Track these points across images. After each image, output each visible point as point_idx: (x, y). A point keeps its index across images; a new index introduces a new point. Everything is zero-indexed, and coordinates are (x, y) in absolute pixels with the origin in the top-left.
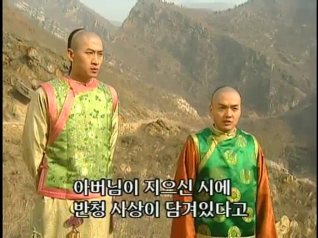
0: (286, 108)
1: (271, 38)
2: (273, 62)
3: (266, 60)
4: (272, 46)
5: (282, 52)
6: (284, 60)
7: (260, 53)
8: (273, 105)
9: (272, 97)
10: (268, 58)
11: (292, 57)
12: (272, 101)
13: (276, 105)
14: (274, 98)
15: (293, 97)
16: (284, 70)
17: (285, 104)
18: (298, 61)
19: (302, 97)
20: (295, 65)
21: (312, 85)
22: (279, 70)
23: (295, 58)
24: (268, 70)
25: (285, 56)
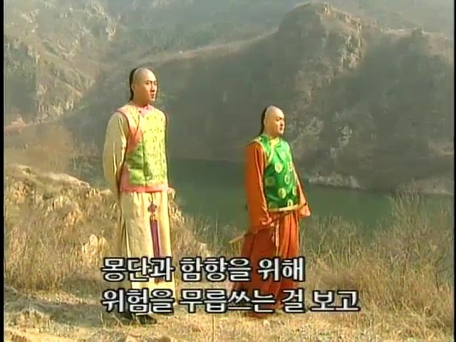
0: (59, 110)
1: (31, 22)
2: (36, 53)
3: (27, 49)
4: (33, 31)
5: (48, 39)
6: (51, 50)
7: (17, 40)
8: (43, 108)
9: (40, 97)
10: (30, 48)
11: (60, 47)
12: (41, 103)
13: (46, 107)
14: (43, 99)
15: (66, 97)
16: (52, 64)
17: (57, 106)
18: (68, 52)
19: (76, 96)
20: (64, 57)
21: (87, 82)
22: (46, 62)
23: (64, 49)
24: (32, 63)
25: (52, 46)
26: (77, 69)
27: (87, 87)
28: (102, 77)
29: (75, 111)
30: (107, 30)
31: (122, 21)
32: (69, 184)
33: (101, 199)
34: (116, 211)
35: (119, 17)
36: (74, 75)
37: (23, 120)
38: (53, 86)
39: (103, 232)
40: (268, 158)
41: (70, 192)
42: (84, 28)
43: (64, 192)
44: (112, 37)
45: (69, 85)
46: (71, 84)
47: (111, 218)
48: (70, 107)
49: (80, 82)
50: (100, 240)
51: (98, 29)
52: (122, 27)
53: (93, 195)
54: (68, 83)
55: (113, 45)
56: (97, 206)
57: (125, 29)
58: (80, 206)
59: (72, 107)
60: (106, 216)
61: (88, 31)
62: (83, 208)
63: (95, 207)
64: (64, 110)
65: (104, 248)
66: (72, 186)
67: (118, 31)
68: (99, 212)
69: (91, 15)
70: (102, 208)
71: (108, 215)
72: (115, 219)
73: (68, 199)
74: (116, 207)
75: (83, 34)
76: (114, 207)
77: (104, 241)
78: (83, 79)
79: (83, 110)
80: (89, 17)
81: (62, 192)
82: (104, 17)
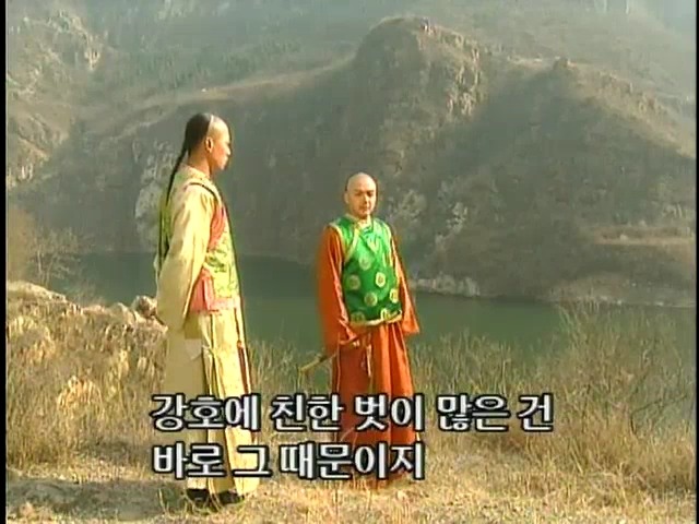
15: (20, 159)
18: (23, 89)
19: (38, 159)
20: (16, 96)
21: (55, 136)
23: (16, 83)
26: (39, 116)
27: (55, 145)
28: (80, 127)
29: (35, 182)
30: (86, 55)
31: (111, 41)
32: (33, 297)
33: (85, 322)
34: (110, 337)
35: (106, 34)
36: (33, 126)
39: (89, 371)
40: (348, 249)
41: (35, 311)
42: (50, 50)
43: (25, 310)
44: (94, 65)
45: (25, 142)
46: (28, 141)
47: (102, 349)
48: (28, 176)
49: (43, 137)
50: (85, 384)
51: (71, 53)
52: (110, 49)
53: (72, 314)
54: (22, 137)
55: (98, 77)
56: (80, 330)
57: (114, 53)
58: (51, 332)
59: (31, 176)
60: (93, 347)
61: (55, 56)
62: (57, 334)
63: (76, 333)
64: (18, 180)
66: (39, 302)
67: (105, 56)
68: (82, 341)
69: (60, 30)
70: (87, 335)
71: (98, 344)
72: (109, 351)
73: (32, 322)
74: (110, 331)
75: (47, 60)
76: (107, 332)
77: (90, 386)
78: (48, 132)
79: (48, 180)
80: (56, 34)
81: (21, 310)
82: (81, 34)
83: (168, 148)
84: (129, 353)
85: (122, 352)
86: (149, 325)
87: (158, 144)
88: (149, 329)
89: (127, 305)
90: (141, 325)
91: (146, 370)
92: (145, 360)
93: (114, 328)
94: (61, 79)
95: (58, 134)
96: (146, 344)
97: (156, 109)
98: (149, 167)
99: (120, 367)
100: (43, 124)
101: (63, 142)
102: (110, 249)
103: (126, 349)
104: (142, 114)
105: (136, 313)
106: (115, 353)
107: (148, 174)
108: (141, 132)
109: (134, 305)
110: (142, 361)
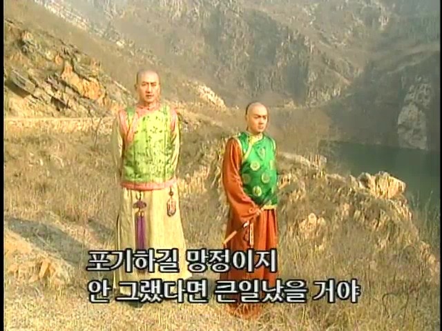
0: (327, 97)
1: (310, 14)
2: (311, 42)
3: (304, 39)
4: (311, 23)
5: (323, 30)
6: (325, 40)
7: (297, 32)
8: (312, 93)
9: (311, 84)
10: (307, 38)
11: (334, 37)
12: (311, 89)
13: (316, 93)
14: (313, 85)
15: (334, 84)
16: (325, 53)
17: (325, 93)
18: (340, 42)
19: (344, 85)
20: (336, 47)
21: (355, 71)
22: (319, 52)
23: (336, 39)
24: (307, 51)
25: (325, 36)
26: (347, 58)
27: (355, 76)
28: (371, 65)
29: (341, 97)
30: (380, 20)
31: (397, 11)
32: (299, 164)
33: (327, 183)
34: (340, 195)
35: (394, 6)
36: (343, 64)
37: (295, 103)
38: (323, 73)
39: (323, 213)
40: (244, 155)
41: (299, 172)
42: (358, 19)
43: (293, 170)
44: (384, 26)
45: (339, 75)
46: (340, 72)
47: (334, 201)
48: (337, 94)
49: (348, 71)
50: (319, 220)
51: (371, 18)
52: (396, 15)
53: (319, 177)
54: (336, 71)
55: (385, 34)
56: (323, 187)
57: (398, 18)
58: (306, 185)
59: (339, 94)
60: (329, 199)
61: (361, 22)
62: (309, 187)
63: (320, 188)
64: (331, 96)
65: (322, 228)
66: (302, 167)
67: (392, 20)
68: (323, 194)
69: (366, 5)
70: (327, 190)
71: (332, 198)
72: (338, 203)
73: (296, 178)
74: (341, 192)
75: (356, 24)
76: (339, 191)
77: (322, 221)
78: (351, 68)
79: (349, 96)
80: (363, 8)
81: (291, 170)
82: (378, 7)
83: (425, 80)
84: (350, 207)
85: (346, 204)
86: (366, 192)
87: (418, 77)
88: (366, 194)
89: (356, 176)
90: (362, 190)
91: (359, 219)
92: (359, 213)
93: (344, 189)
94: (363, 36)
95: (357, 70)
96: (362, 203)
97: (421, 53)
98: (410, 93)
99: (343, 213)
100: (349, 64)
101: (360, 75)
102: (378, 143)
103: (349, 203)
104: (409, 58)
105: (360, 183)
106: (341, 205)
107: (409, 97)
108: (407, 69)
109: (359, 178)
110: (357, 213)
